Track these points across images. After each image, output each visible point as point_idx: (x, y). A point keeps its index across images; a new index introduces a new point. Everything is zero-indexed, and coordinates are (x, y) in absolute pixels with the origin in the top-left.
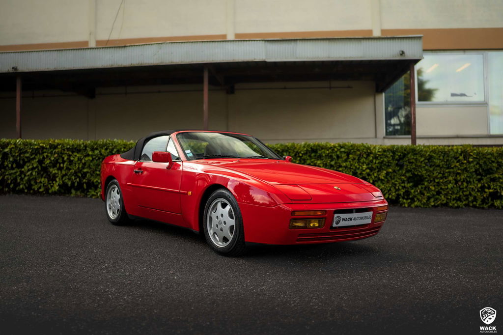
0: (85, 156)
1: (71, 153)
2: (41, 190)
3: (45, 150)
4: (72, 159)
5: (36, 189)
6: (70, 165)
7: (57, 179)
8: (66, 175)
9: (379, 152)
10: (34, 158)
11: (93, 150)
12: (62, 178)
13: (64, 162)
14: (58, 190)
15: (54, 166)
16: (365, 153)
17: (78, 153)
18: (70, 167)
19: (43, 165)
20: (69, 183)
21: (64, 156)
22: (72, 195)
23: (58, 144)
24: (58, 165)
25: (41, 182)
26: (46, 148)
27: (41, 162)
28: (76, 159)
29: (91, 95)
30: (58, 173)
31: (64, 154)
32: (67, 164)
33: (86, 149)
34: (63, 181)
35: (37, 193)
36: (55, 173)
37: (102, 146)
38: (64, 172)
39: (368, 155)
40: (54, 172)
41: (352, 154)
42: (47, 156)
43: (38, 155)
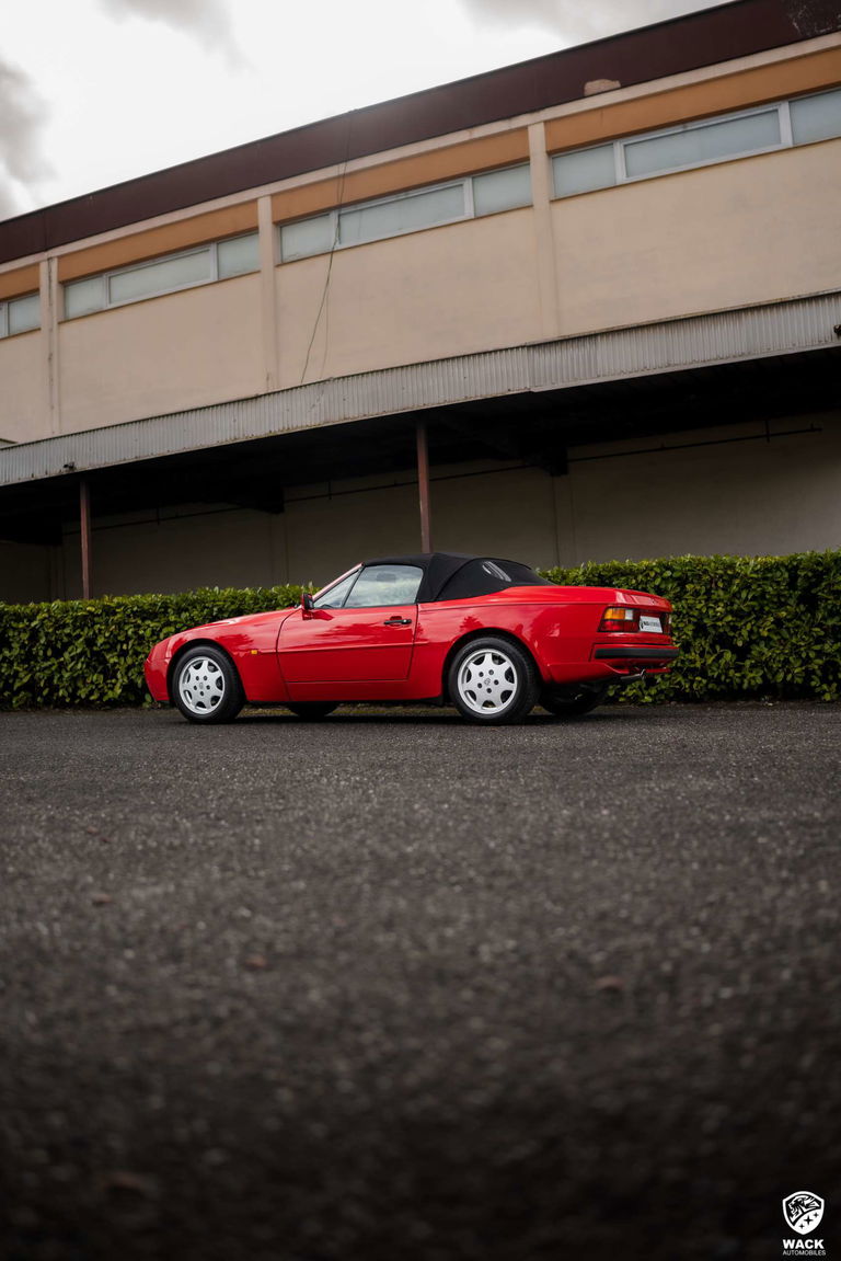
0: (165, 625)
1: (139, 622)
2: (92, 698)
3: (96, 619)
4: (141, 632)
5: (83, 696)
6: (139, 645)
7: (119, 675)
8: (133, 665)
9: (756, 572)
10: (79, 636)
11: (179, 611)
12: (126, 673)
13: (128, 639)
14: (120, 696)
15: (112, 648)
16: (721, 576)
17: (152, 621)
18: (139, 649)
19: (95, 649)
20: (139, 682)
21: (126, 628)
22: (146, 705)
23: (119, 605)
24: (119, 647)
25: (92, 683)
26: (98, 615)
27: (90, 642)
28: (148, 632)
29: (273, 504)
30: (118, 663)
31: (128, 624)
32: (133, 645)
33: (166, 613)
34: (128, 678)
35: (86, 705)
36: (115, 664)
37: (193, 604)
38: (129, 661)
39: (729, 583)
40: (112, 661)
41: (692, 582)
42: (100, 630)
43: (86, 630)
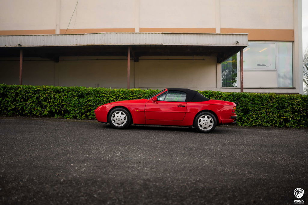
0: (64, 96)
1: (55, 94)
2: (37, 114)
3: (40, 92)
4: (56, 97)
5: (35, 114)
6: (54, 100)
7: (47, 108)
8: (52, 106)
9: (226, 96)
10: (34, 96)
11: (68, 92)
12: (50, 108)
13: (51, 99)
14: (47, 114)
15: (45, 101)
16: (219, 96)
17: (59, 94)
18: (55, 101)
19: (39, 100)
20: (54, 111)
21: (51, 95)
22: (55, 117)
23: (48, 89)
24: (48, 100)
25: (37, 110)
26: (41, 91)
27: (37, 98)
28: (58, 97)
29: (57, 60)
30: (47, 105)
31: (51, 94)
32: (53, 100)
33: (64, 92)
34: (50, 109)
35: (35, 116)
36: (46, 105)
37: (73, 90)
38: (51, 104)
39: (220, 98)
40: (45, 104)
41: (211, 97)
42: (42, 95)
43: (36, 94)
